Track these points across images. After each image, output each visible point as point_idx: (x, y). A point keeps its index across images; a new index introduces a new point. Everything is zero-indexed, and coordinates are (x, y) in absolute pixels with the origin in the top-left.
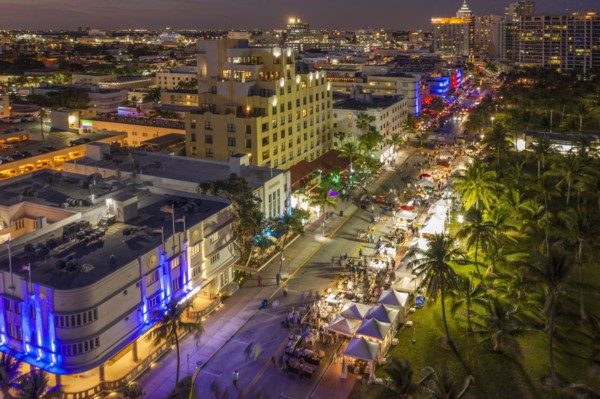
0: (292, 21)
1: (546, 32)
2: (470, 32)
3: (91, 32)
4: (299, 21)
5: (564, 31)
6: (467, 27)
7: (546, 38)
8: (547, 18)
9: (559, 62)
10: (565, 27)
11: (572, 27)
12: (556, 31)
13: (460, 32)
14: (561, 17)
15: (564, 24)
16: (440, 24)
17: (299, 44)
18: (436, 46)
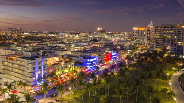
0: (99, 29)
1: (165, 34)
2: (147, 34)
3: (44, 32)
4: (101, 29)
5: (172, 33)
6: (146, 31)
7: (164, 37)
8: (165, 27)
9: (170, 48)
10: (172, 31)
11: (175, 31)
12: (169, 33)
13: (144, 33)
14: (171, 27)
15: (172, 30)
16: (136, 30)
17: (92, 38)
18: (135, 39)
